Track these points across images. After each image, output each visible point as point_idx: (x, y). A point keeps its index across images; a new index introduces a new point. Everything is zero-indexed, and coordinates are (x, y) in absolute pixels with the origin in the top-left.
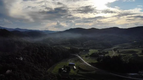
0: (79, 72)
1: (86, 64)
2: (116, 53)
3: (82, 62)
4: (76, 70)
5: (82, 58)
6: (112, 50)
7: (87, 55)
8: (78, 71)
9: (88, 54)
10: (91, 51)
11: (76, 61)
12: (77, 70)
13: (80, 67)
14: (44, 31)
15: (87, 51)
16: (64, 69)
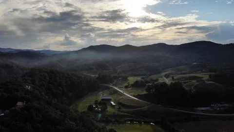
0: (121, 110)
1: (129, 97)
2: (171, 80)
3: (121, 94)
4: (116, 107)
5: (121, 90)
6: (162, 77)
7: (126, 84)
8: (120, 108)
9: (128, 83)
10: (132, 80)
11: (111, 94)
12: (118, 107)
13: (122, 102)
14: (43, 51)
15: (125, 79)
16: (97, 107)
